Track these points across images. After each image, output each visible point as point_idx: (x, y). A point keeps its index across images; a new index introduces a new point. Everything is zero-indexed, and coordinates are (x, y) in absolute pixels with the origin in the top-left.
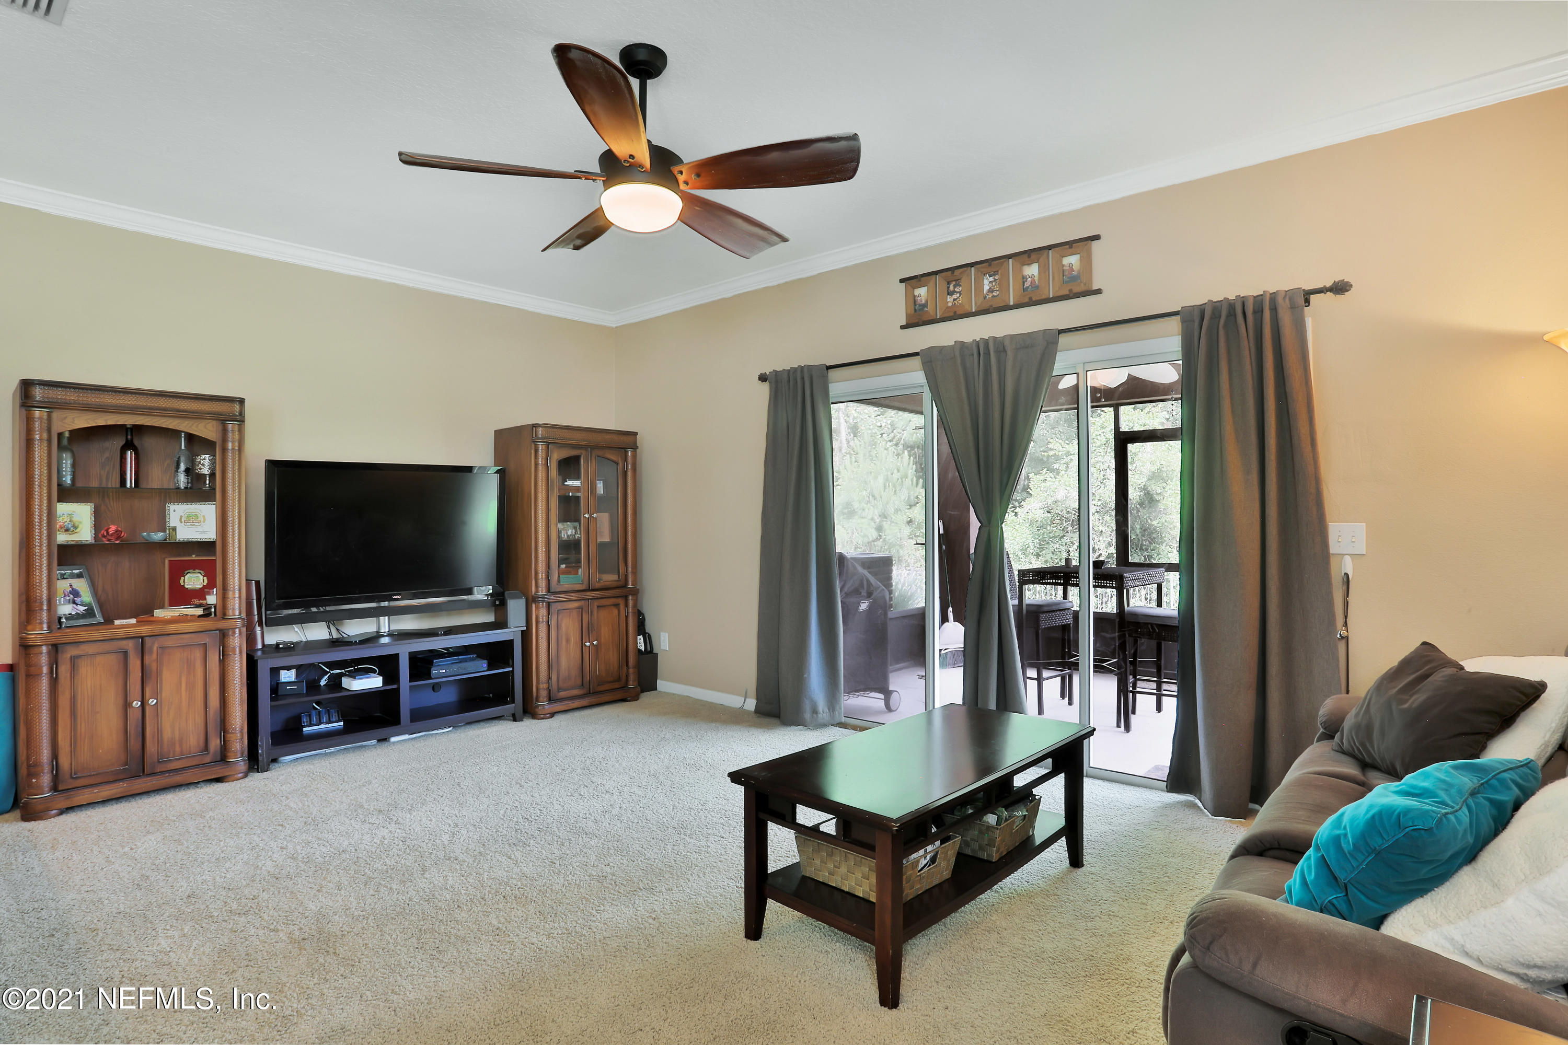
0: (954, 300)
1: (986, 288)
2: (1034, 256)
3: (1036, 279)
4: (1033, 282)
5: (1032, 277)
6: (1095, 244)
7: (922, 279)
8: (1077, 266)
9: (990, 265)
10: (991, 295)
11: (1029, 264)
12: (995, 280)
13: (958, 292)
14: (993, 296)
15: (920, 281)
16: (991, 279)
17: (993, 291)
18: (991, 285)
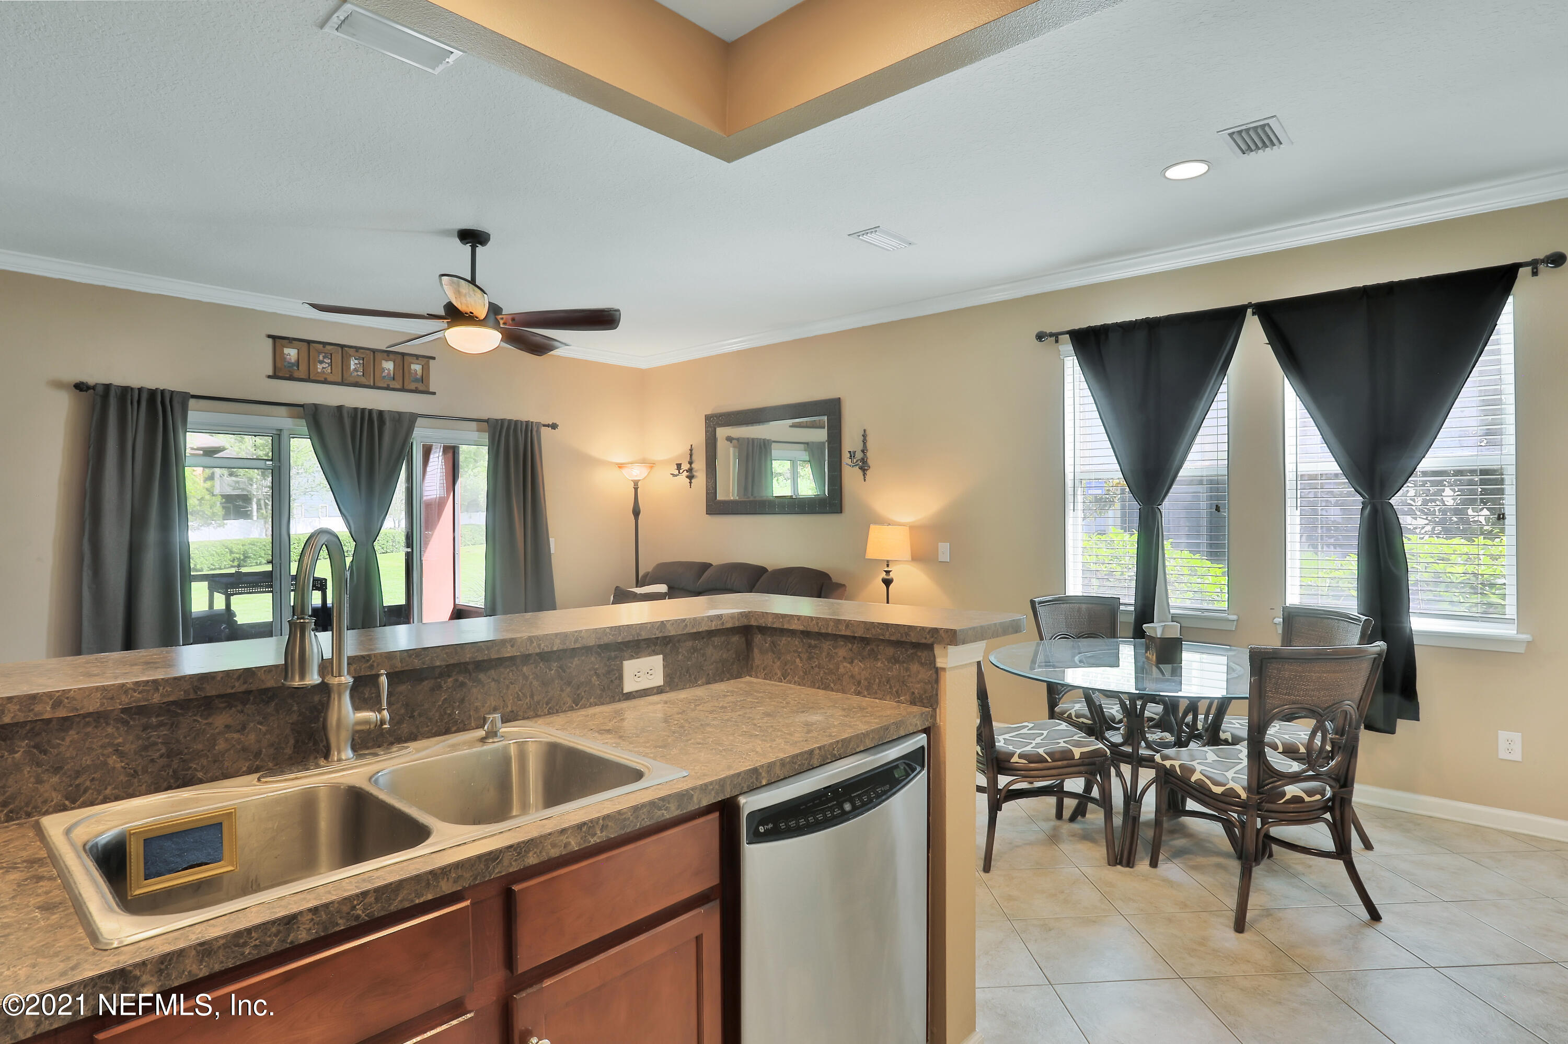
0: (323, 368)
1: (352, 367)
2: (391, 356)
3: (392, 373)
4: (389, 374)
5: (389, 370)
6: (431, 361)
7: (294, 342)
8: (419, 372)
9: (357, 351)
10: (356, 374)
11: (386, 361)
12: (360, 363)
13: (326, 363)
14: (358, 375)
15: (291, 343)
16: (356, 362)
17: (357, 371)
18: (356, 366)
